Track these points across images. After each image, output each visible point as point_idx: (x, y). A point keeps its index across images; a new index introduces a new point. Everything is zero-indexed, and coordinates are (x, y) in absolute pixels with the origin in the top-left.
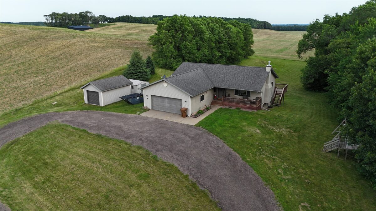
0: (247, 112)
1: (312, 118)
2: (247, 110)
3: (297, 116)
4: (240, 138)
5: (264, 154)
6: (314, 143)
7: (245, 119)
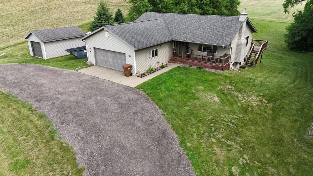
0: (209, 72)
1: (296, 83)
2: (210, 70)
3: (276, 80)
4: (188, 108)
5: (214, 137)
6: (296, 121)
7: (203, 82)
